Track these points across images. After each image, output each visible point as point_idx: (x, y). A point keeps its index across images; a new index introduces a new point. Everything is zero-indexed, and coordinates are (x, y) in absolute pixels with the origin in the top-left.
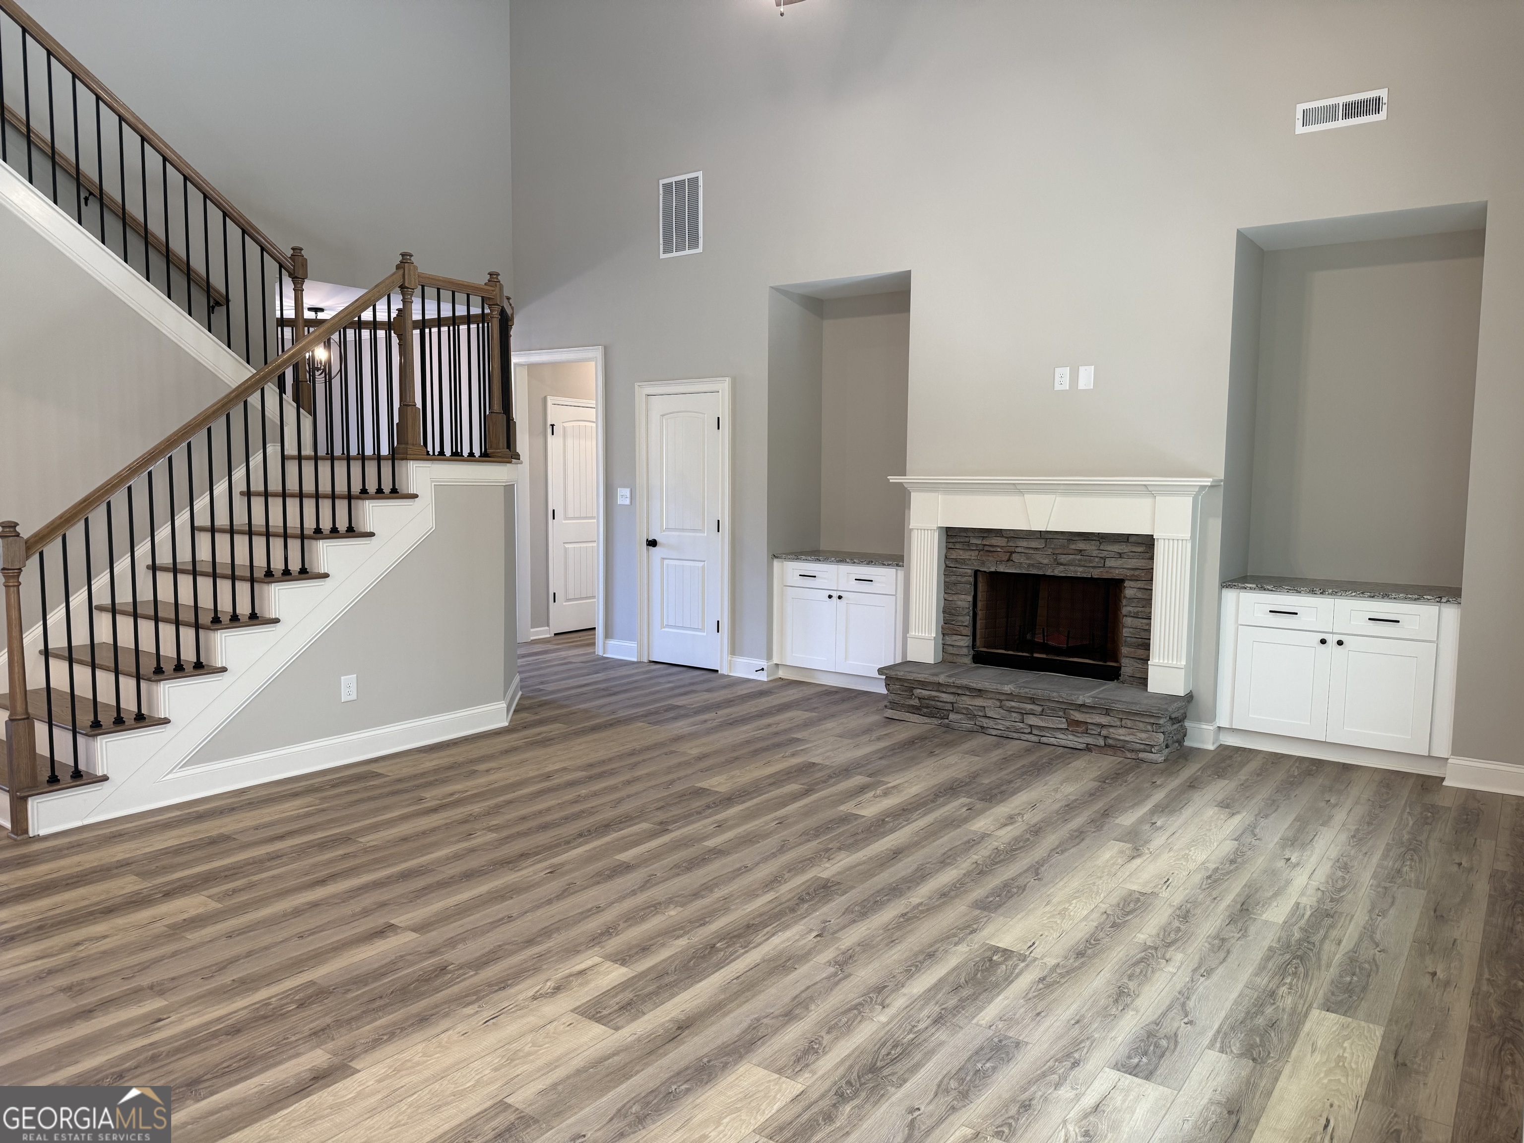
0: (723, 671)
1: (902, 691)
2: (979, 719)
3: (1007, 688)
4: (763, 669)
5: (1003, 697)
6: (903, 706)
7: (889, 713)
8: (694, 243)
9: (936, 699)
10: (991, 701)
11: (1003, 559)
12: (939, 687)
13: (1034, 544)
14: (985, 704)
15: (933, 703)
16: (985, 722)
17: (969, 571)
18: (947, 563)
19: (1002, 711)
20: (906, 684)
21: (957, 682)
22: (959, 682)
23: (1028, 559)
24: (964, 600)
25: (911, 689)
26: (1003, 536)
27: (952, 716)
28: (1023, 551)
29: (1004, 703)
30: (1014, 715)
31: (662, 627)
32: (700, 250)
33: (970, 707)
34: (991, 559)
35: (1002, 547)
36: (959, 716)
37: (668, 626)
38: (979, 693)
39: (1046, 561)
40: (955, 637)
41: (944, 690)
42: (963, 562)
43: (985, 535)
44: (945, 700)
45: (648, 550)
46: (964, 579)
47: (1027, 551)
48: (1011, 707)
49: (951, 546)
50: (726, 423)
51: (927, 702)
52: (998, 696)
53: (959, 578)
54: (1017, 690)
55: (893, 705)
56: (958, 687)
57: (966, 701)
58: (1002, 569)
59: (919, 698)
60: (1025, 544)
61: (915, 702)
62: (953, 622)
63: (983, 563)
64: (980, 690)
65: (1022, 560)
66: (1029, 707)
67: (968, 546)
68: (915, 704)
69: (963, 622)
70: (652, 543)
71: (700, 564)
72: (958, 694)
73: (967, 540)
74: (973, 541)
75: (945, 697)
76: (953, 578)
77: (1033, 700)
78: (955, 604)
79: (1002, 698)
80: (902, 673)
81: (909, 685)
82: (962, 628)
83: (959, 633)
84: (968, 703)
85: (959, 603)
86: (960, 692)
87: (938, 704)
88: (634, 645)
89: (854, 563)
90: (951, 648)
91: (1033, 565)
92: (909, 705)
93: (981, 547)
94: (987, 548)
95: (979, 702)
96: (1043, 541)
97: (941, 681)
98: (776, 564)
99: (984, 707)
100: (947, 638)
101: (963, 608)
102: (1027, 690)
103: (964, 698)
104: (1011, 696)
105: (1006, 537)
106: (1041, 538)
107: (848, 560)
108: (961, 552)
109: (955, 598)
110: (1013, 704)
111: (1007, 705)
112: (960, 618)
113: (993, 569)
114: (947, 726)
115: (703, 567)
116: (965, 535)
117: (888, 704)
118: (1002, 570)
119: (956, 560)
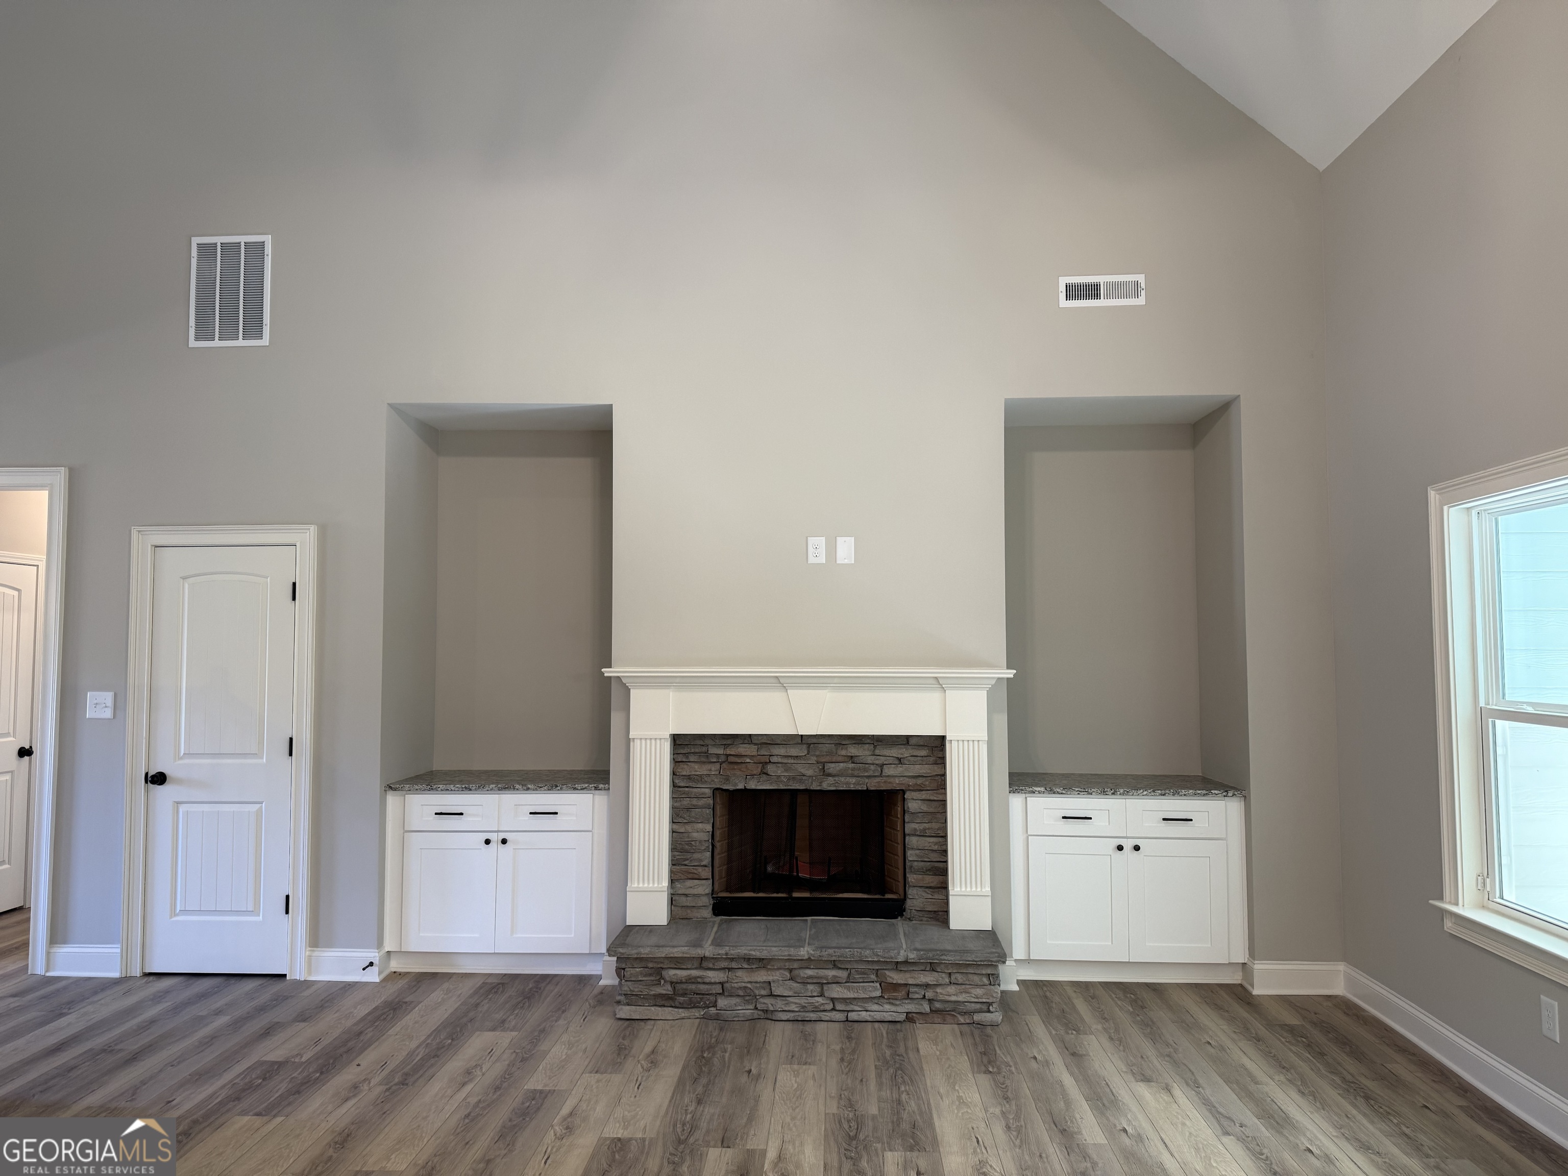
0: (297, 973)
1: (645, 976)
2: (762, 1000)
3: (804, 952)
4: (371, 964)
5: (796, 965)
6: (646, 998)
7: (625, 1011)
8: (254, 328)
9: (699, 980)
10: (778, 973)
11: (755, 772)
12: (702, 962)
13: (794, 752)
14: (770, 978)
15: (693, 987)
16: (769, 1003)
17: (707, 791)
18: (677, 781)
19: (795, 985)
20: (650, 965)
21: (732, 952)
22: (734, 952)
23: (786, 770)
24: (702, 831)
25: (658, 972)
26: (751, 743)
27: (722, 1002)
28: (780, 760)
29: (795, 972)
30: (810, 987)
31: (174, 913)
32: (265, 341)
33: (749, 985)
34: (738, 773)
35: (752, 757)
36: (734, 1001)
37: (185, 912)
38: (763, 963)
39: (809, 772)
40: (689, 883)
41: (711, 966)
42: (700, 778)
43: (729, 742)
44: (713, 981)
45: (147, 791)
46: (701, 802)
47: (785, 761)
48: (807, 978)
49: (680, 758)
50: (307, 592)
51: (684, 986)
52: (787, 965)
53: (695, 802)
54: (818, 953)
55: (631, 999)
56: (732, 960)
57: (743, 978)
58: (753, 785)
59: (672, 983)
60: (781, 751)
61: (666, 989)
62: (686, 862)
63: (727, 779)
64: (761, 960)
65: (779, 773)
66: (831, 973)
67: (706, 758)
68: (664, 992)
69: (701, 860)
70: (159, 779)
71: (254, 808)
72: (730, 969)
73: (704, 749)
74: (713, 750)
75: (713, 976)
76: (686, 802)
77: (835, 965)
78: (688, 837)
79: (793, 967)
80: (647, 950)
81: (655, 965)
82: (700, 869)
83: (696, 876)
84: (746, 980)
85: (695, 835)
86: (734, 965)
87: (702, 987)
88: (115, 950)
89: (528, 789)
90: (683, 899)
91: (794, 778)
92: (654, 995)
93: (722, 759)
94: (731, 759)
95: (762, 976)
96: (805, 746)
97: (707, 954)
98: (392, 800)
99: (769, 983)
100: (678, 885)
101: (700, 842)
102: (831, 951)
103: (740, 973)
104: (808, 962)
105: (756, 744)
106: (802, 743)
107: (517, 786)
108: (696, 766)
109: (689, 828)
110: (810, 972)
111: (802, 975)
112: (696, 856)
113: (740, 786)
114: (717, 1018)
115: (259, 813)
116: (702, 743)
117: (622, 998)
118: (753, 787)
119: (689, 777)
